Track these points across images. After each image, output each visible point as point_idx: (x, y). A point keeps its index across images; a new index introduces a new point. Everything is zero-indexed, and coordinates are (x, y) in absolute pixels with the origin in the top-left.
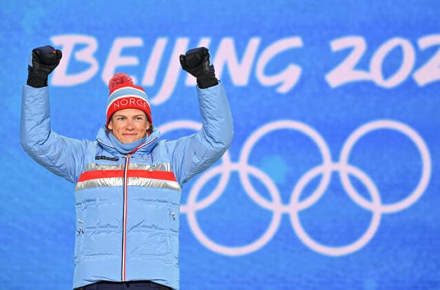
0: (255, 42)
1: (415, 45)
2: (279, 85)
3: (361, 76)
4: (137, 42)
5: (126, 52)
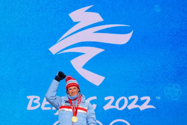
1: (128, 99)
3: (113, 107)
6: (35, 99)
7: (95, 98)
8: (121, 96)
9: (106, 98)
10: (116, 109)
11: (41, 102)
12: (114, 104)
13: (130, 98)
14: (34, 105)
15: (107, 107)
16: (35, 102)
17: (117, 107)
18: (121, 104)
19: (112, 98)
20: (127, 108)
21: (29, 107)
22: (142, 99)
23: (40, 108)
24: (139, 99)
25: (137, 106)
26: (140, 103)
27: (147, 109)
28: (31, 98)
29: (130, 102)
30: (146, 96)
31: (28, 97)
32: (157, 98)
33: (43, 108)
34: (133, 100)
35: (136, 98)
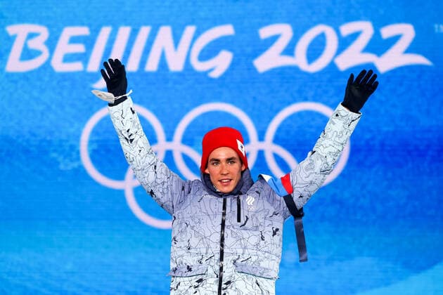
0: (190, 31)
1: (338, 32)
2: (211, 70)
3: (287, 61)
4: (84, 31)
5: (74, 40)
6: (31, 36)
7: (227, 30)
8: (315, 24)
9: (265, 32)
10: (295, 69)
11: (51, 44)
12: (289, 51)
13: (347, 29)
14: (28, 54)
15: (266, 62)
16: (35, 44)
17: (299, 60)
18: (315, 50)
19: (284, 31)
20: (332, 66)
21: (15, 64)
22: (387, 32)
23: (47, 66)
24: (377, 34)
25: (369, 58)
26: (379, 46)
27: (401, 69)
28: (19, 31)
29: (344, 43)
30: (399, 21)
31: (11, 30)
32: (437, 31)
33: (59, 66)
34: (355, 36)
35: (365, 29)
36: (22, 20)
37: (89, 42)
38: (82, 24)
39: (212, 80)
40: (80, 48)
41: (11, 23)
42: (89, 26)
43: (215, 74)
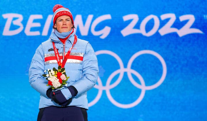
0: (90, 17)
1: (160, 18)
2: (101, 35)
3: (136, 31)
4: (40, 17)
5: (35, 21)
6: (15, 19)
7: (108, 17)
8: (149, 14)
9: (126, 18)
10: (140, 35)
11: (25, 23)
12: (137, 26)
13: (164, 17)
15: (126, 32)
16: (16, 23)
17: (142, 31)
18: (150, 26)
19: (135, 18)
20: (157, 33)
21: (7, 32)
22: (182, 18)
23: (23, 33)
24: (178, 19)
25: (175, 30)
26: (178, 25)
27: (189, 35)
28: (9, 17)
29: (163, 23)
30: (188, 14)
31: (5, 16)
32: (205, 18)
33: (28, 33)
34: (168, 20)
35: (172, 17)
36: (10, 11)
37: (43, 22)
38: (39, 14)
39: (101, 40)
40: (38, 25)
41: (5, 13)
42: (42, 14)
43: (103, 37)
